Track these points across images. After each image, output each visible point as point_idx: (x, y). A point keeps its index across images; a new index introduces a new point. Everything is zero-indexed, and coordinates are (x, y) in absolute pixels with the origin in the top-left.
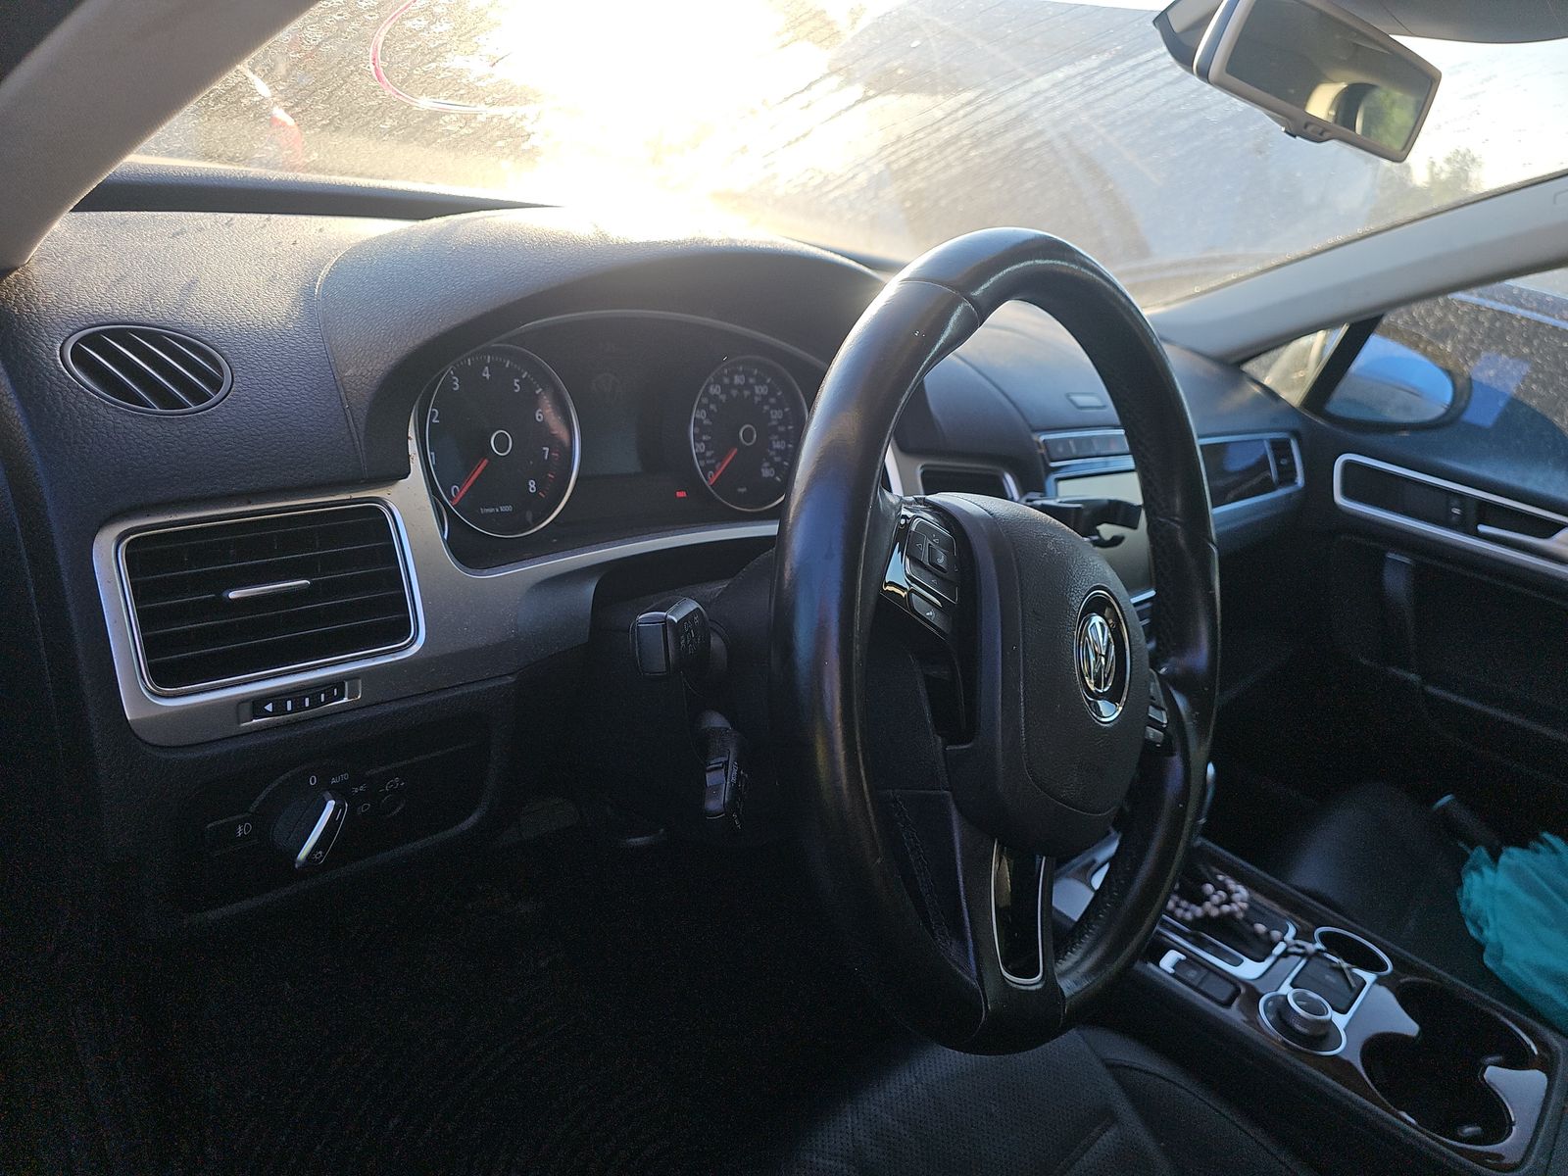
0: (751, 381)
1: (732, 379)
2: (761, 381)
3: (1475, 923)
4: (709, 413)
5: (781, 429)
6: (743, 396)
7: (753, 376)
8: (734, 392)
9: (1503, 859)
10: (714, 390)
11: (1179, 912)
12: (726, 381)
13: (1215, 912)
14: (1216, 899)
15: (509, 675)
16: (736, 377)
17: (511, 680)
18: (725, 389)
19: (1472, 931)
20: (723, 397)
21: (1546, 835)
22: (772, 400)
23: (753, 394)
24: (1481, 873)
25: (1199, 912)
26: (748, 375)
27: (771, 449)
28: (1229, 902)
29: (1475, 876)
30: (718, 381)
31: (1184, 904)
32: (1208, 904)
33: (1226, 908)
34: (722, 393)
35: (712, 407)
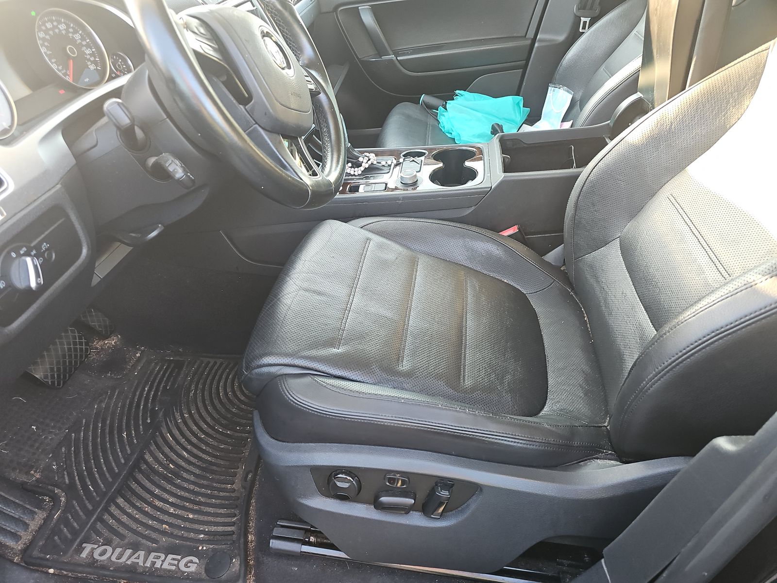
0: (55, 24)
1: (46, 27)
2: (59, 22)
3: (449, 133)
4: (47, 47)
5: (84, 43)
6: (56, 33)
7: (54, 21)
8: (51, 33)
9: (448, 106)
10: (42, 35)
11: (356, 174)
12: (43, 28)
13: (367, 166)
14: (365, 161)
15: (57, 185)
16: (47, 24)
17: (59, 186)
18: (46, 32)
19: (449, 135)
20: (48, 37)
21: (457, 92)
22: (71, 30)
23: (60, 31)
24: (443, 115)
25: (362, 168)
26: (52, 21)
27: (86, 55)
28: (369, 160)
29: (442, 117)
30: (40, 30)
31: (356, 169)
32: (363, 164)
33: (370, 162)
34: (45, 35)
35: (46, 44)
